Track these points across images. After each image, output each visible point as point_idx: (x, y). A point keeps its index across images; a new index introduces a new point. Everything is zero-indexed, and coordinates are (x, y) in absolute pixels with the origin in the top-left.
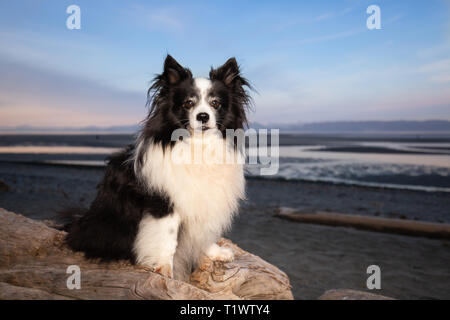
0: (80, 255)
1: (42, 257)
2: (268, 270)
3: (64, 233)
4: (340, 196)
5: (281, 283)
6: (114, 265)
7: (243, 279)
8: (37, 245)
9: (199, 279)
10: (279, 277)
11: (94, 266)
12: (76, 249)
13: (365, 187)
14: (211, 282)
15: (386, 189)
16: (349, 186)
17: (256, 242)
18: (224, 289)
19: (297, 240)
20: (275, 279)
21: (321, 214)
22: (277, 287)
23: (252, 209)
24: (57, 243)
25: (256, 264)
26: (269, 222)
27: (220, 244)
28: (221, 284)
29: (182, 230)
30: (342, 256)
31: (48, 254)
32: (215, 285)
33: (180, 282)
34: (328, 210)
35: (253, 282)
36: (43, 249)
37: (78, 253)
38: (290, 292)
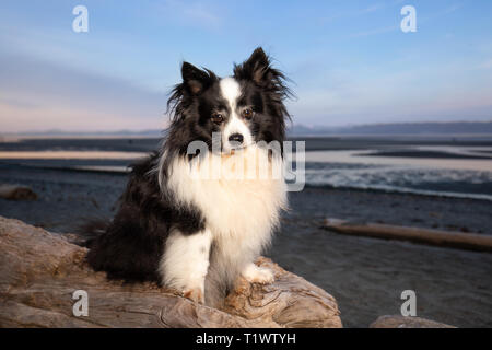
0: (103, 275)
1: (61, 276)
2: (313, 293)
3: (85, 249)
4: (394, 205)
5: (327, 308)
6: (138, 287)
7: (284, 304)
8: (55, 263)
9: (234, 304)
10: (325, 301)
11: (117, 288)
12: (98, 269)
13: (421, 195)
14: (248, 307)
15: (445, 197)
16: (402, 194)
17: (300, 257)
18: (262, 316)
19: (346, 255)
20: (321, 303)
21: (372, 226)
22: (324, 312)
23: (296, 220)
24: (77, 261)
25: (300, 287)
26: (314, 234)
27: (258, 264)
28: (259, 310)
29: (214, 248)
30: (396, 273)
31: (68, 273)
32: (253, 312)
33: (212, 309)
34: (380, 222)
35: (296, 307)
36: (62, 267)
37: (100, 273)
38: (338, 318)
